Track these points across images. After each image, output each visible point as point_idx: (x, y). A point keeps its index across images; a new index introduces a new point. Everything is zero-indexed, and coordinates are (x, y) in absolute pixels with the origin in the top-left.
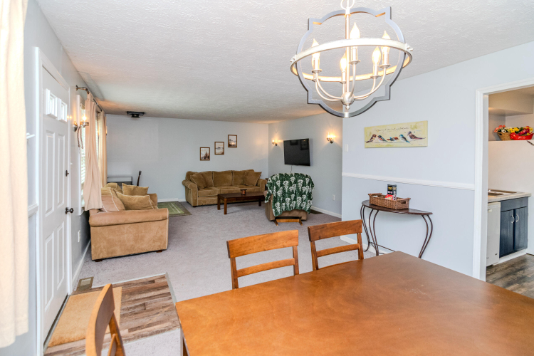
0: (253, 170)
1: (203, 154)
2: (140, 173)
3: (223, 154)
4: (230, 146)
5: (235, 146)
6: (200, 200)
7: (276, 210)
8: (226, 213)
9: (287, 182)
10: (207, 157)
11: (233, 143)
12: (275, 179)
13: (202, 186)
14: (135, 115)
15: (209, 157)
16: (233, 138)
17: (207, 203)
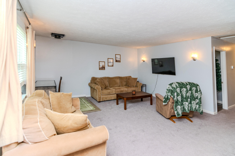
0: (130, 76)
1: (101, 66)
2: (61, 78)
3: (113, 66)
4: (116, 61)
5: (119, 61)
6: (103, 97)
7: (177, 112)
8: (125, 109)
9: (185, 89)
10: (103, 68)
11: (118, 59)
12: (175, 87)
13: (104, 87)
14: (58, 36)
15: (104, 68)
16: (118, 56)
17: (107, 99)
